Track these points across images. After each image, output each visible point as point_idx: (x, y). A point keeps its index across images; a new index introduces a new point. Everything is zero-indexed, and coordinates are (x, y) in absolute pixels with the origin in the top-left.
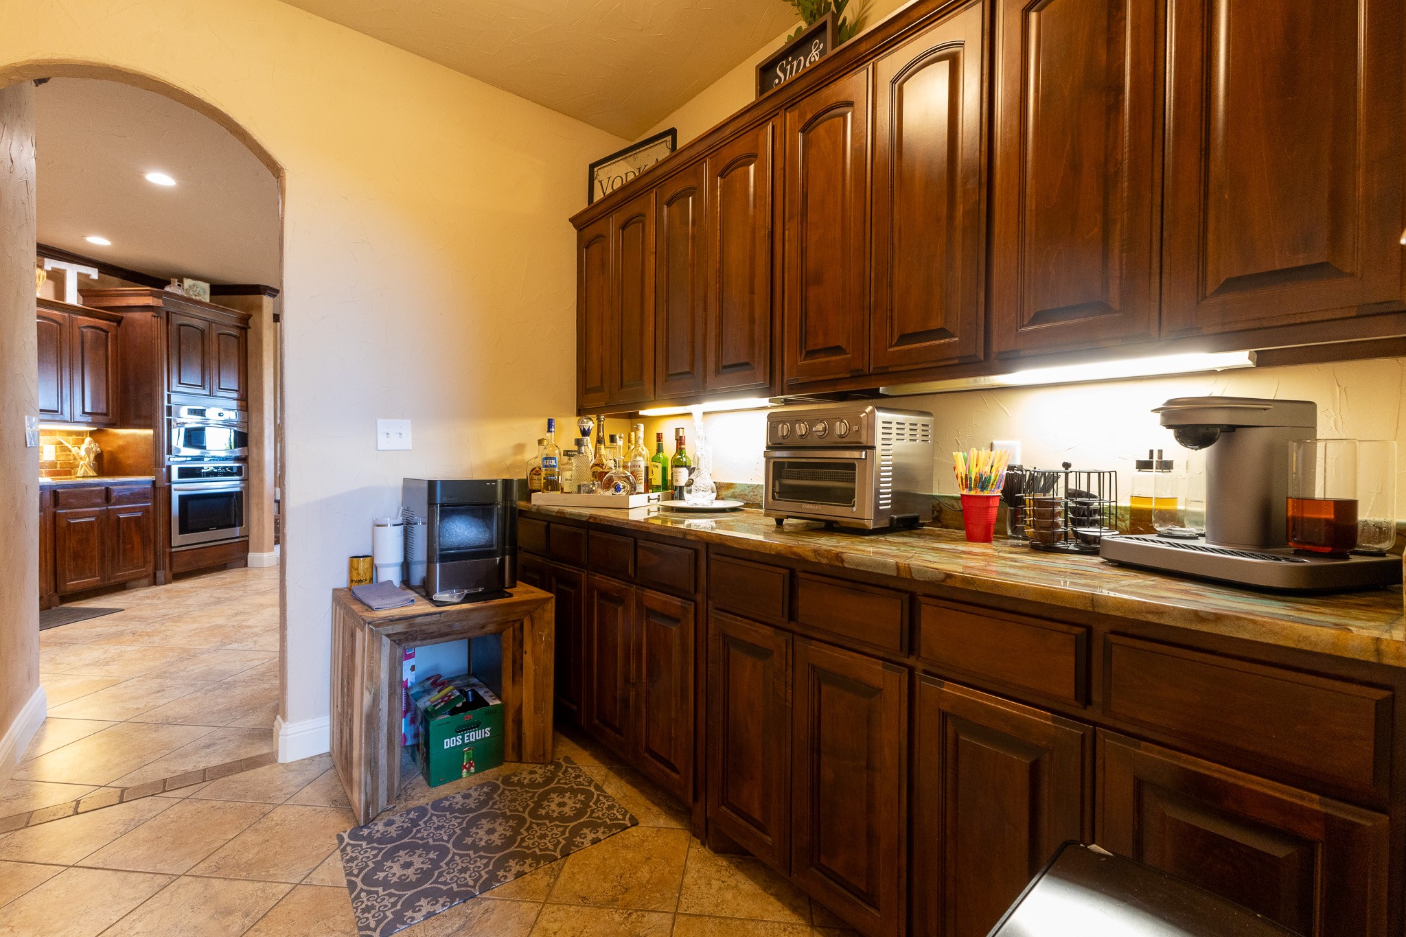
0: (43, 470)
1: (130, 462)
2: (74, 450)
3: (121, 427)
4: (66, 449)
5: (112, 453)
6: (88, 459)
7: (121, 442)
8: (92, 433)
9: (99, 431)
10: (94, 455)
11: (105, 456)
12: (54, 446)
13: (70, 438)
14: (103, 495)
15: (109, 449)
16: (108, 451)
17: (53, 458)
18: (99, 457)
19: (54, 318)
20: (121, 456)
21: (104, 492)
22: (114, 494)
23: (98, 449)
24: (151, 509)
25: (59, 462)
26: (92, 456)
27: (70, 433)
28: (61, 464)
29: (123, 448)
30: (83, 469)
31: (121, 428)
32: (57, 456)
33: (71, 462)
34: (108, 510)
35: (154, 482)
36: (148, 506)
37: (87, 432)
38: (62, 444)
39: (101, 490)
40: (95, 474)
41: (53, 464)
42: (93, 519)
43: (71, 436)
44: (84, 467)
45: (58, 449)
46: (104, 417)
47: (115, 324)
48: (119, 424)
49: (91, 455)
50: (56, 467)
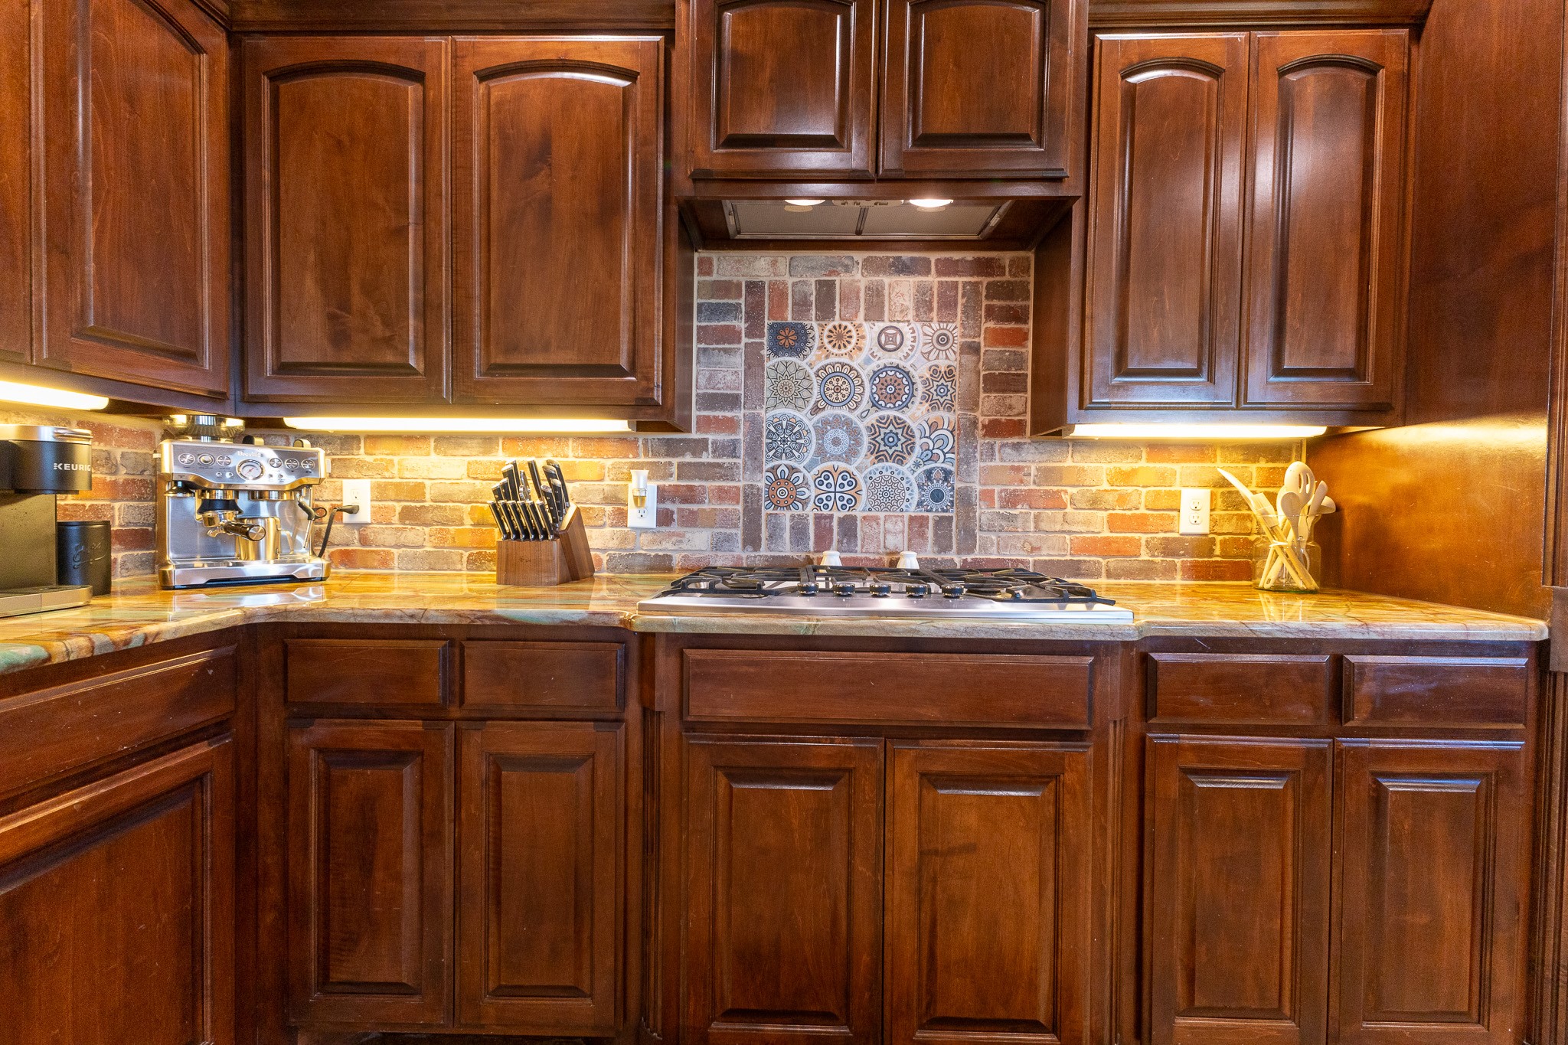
0: (1178, 561)
1: (1435, 544)
2: (1257, 501)
3: (1405, 420)
4: (1235, 502)
5: (1371, 516)
6: (1291, 533)
7: (1403, 477)
8: (1314, 449)
9: (1334, 438)
10: (1311, 520)
11: (1349, 521)
12: (1207, 492)
13: (1253, 468)
14: (1323, 687)
15: (1361, 499)
16: (1360, 507)
17: (1204, 528)
18: (1328, 526)
19: (1201, 55)
20: (1400, 524)
21: (1326, 676)
22: (1367, 688)
23: (1327, 501)
24: (1523, 769)
25: (1219, 538)
26: (1306, 523)
27: (1253, 451)
28: (1223, 543)
29: (1409, 496)
30: (1277, 566)
31: (1405, 422)
32: (1214, 522)
33: (1252, 538)
34: (1339, 754)
35: (1541, 650)
36: (1510, 754)
37: (1299, 443)
38: (1229, 485)
39: (1315, 668)
40: (1313, 584)
41: (1203, 544)
42: (1275, 784)
43: (1256, 461)
44: (1281, 559)
45: (1219, 501)
46: (1347, 382)
47: (1404, 32)
48: (1399, 407)
49: (1302, 519)
50: (1211, 553)
